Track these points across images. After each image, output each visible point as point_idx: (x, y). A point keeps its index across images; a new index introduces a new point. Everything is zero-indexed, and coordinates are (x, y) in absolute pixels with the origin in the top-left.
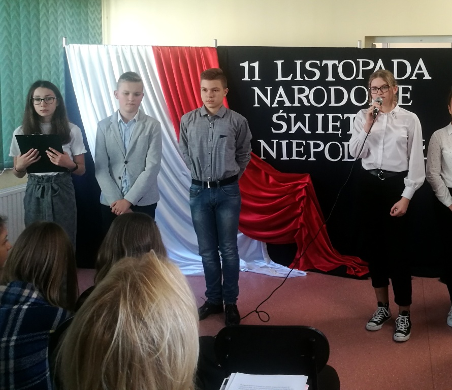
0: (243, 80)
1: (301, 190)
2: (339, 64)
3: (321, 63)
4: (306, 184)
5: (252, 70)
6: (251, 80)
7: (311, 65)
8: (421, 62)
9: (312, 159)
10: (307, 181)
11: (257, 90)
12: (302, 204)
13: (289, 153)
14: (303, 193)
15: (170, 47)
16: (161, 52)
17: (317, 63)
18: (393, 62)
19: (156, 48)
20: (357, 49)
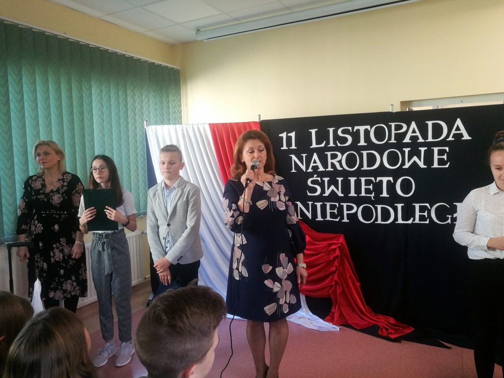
0: (282, 148)
1: (335, 249)
2: (371, 128)
3: (353, 129)
4: (340, 244)
5: (289, 139)
6: (289, 148)
7: (344, 132)
8: (459, 122)
9: (346, 220)
10: (341, 241)
11: (294, 157)
12: (336, 263)
13: (324, 215)
14: (338, 253)
15: (223, 124)
16: (216, 128)
17: (349, 130)
18: (427, 124)
19: (212, 125)
20: (389, 113)
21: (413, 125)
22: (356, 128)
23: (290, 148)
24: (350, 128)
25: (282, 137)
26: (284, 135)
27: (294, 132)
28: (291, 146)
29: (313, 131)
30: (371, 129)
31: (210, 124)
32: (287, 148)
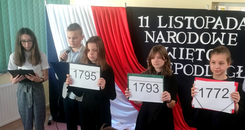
0: (140, 26)
3: (184, 18)
5: (145, 21)
7: (178, 19)
8: (244, 20)
9: (176, 73)
11: (147, 33)
15: (101, 7)
16: (96, 9)
17: (182, 18)
18: (227, 19)
19: (93, 7)
20: (206, 10)
21: (219, 19)
22: (186, 18)
23: (145, 27)
24: (182, 17)
25: (140, 19)
26: (141, 18)
27: (148, 17)
28: (146, 26)
29: (160, 17)
30: (194, 19)
31: (92, 7)
32: (143, 27)
